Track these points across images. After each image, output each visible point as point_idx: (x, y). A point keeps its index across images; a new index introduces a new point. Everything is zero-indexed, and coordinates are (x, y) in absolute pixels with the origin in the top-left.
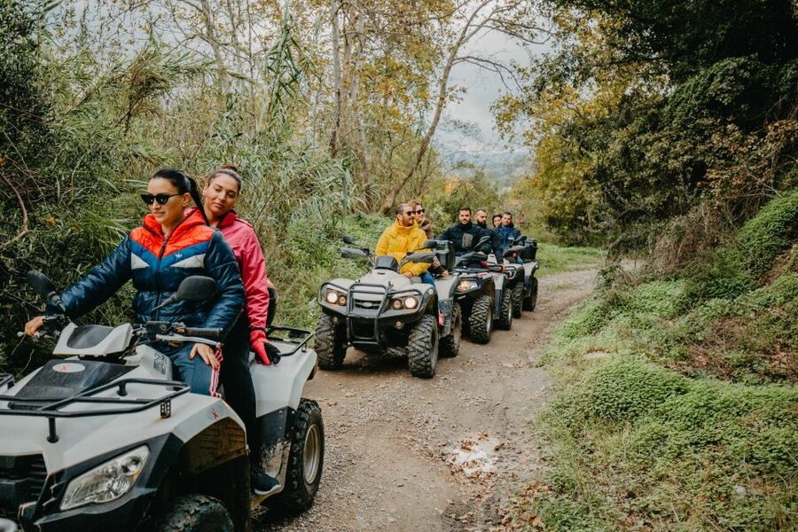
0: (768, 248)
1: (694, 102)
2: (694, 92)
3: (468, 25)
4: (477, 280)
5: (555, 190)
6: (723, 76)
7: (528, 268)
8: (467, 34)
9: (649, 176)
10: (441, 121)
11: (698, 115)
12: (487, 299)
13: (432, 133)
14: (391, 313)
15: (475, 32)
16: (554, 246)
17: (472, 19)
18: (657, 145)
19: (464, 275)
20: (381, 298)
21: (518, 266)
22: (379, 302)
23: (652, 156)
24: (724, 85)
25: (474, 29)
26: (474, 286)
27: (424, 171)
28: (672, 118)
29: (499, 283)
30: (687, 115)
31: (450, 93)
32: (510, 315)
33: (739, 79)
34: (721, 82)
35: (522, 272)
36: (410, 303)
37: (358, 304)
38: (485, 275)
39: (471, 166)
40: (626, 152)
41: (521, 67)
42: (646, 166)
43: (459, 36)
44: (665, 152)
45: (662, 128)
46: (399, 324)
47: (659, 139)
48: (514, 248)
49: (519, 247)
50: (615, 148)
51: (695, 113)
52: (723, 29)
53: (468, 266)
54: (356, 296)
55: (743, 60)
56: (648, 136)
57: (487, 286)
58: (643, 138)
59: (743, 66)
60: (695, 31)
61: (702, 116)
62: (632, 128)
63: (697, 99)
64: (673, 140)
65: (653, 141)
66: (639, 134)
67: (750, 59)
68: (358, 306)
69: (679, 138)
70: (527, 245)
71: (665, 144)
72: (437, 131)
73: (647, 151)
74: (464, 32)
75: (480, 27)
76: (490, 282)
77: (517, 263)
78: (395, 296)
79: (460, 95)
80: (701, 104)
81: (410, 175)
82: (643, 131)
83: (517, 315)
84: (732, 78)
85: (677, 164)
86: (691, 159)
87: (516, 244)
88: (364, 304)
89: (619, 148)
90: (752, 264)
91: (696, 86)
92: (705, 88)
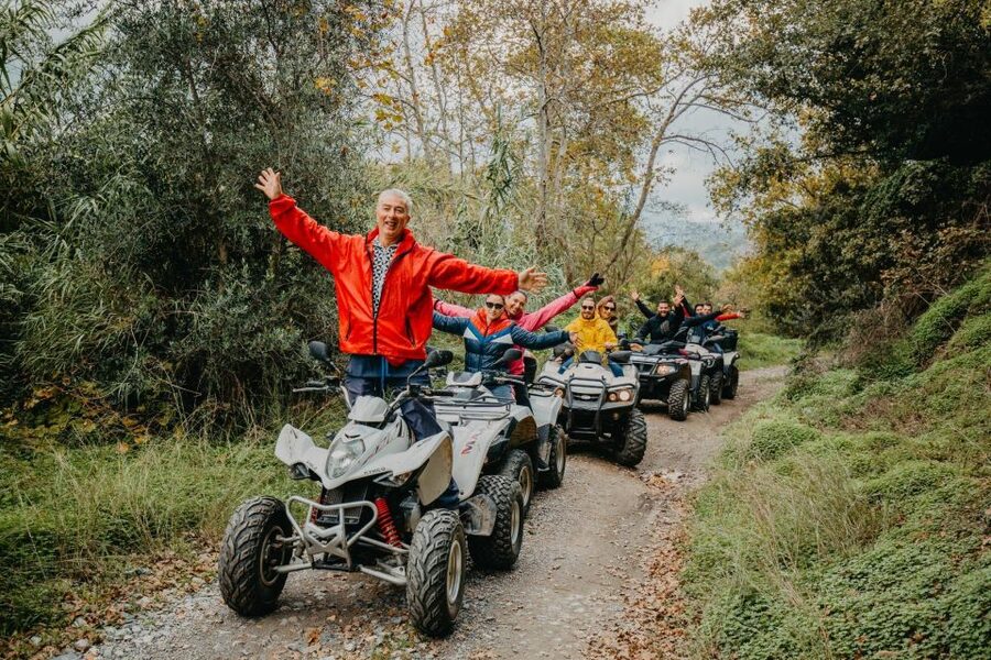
0: (930, 339)
1: (887, 202)
2: (887, 192)
3: (677, 103)
4: (675, 365)
5: (777, 275)
6: (913, 179)
7: (728, 358)
8: (675, 113)
9: (846, 270)
10: (648, 202)
11: (891, 214)
12: (684, 382)
13: (637, 216)
14: (609, 406)
15: (684, 110)
16: (775, 338)
17: (680, 98)
18: (853, 241)
19: (664, 360)
20: (600, 391)
21: (716, 355)
22: (598, 395)
23: (847, 253)
24: (912, 188)
25: (683, 106)
26: (672, 370)
27: (629, 255)
28: (868, 216)
29: (696, 369)
30: (880, 214)
31: (657, 174)
32: (707, 399)
33: (927, 182)
34: (910, 184)
35: (720, 361)
36: (624, 396)
37: (577, 396)
38: (683, 361)
39: (681, 251)
40: (823, 246)
41: (740, 136)
42: (841, 262)
43: (667, 115)
44: (860, 248)
45: (859, 225)
46: (616, 415)
47: (854, 236)
48: (714, 338)
49: (719, 337)
50: (813, 243)
51: (887, 212)
52: (922, 129)
53: (668, 353)
54: (574, 389)
55: (932, 163)
56: (846, 233)
57: (684, 371)
58: (840, 234)
59: (933, 169)
60: (895, 131)
61: (894, 216)
62: (831, 224)
63: (890, 199)
64: (867, 238)
65: (850, 237)
66: (837, 230)
67: (942, 162)
68: (577, 399)
69: (873, 235)
70: (727, 335)
71: (859, 241)
72: (643, 214)
73: (844, 247)
74: (673, 111)
75: (689, 105)
76: (686, 368)
77: (717, 352)
78: (610, 390)
79: (668, 176)
80: (893, 204)
81: (614, 261)
82: (841, 227)
83: (715, 402)
84: (920, 181)
85: (870, 261)
86: (883, 256)
87: (716, 334)
88: (583, 397)
89: (816, 243)
90: (916, 353)
91: (889, 186)
92: (898, 189)
